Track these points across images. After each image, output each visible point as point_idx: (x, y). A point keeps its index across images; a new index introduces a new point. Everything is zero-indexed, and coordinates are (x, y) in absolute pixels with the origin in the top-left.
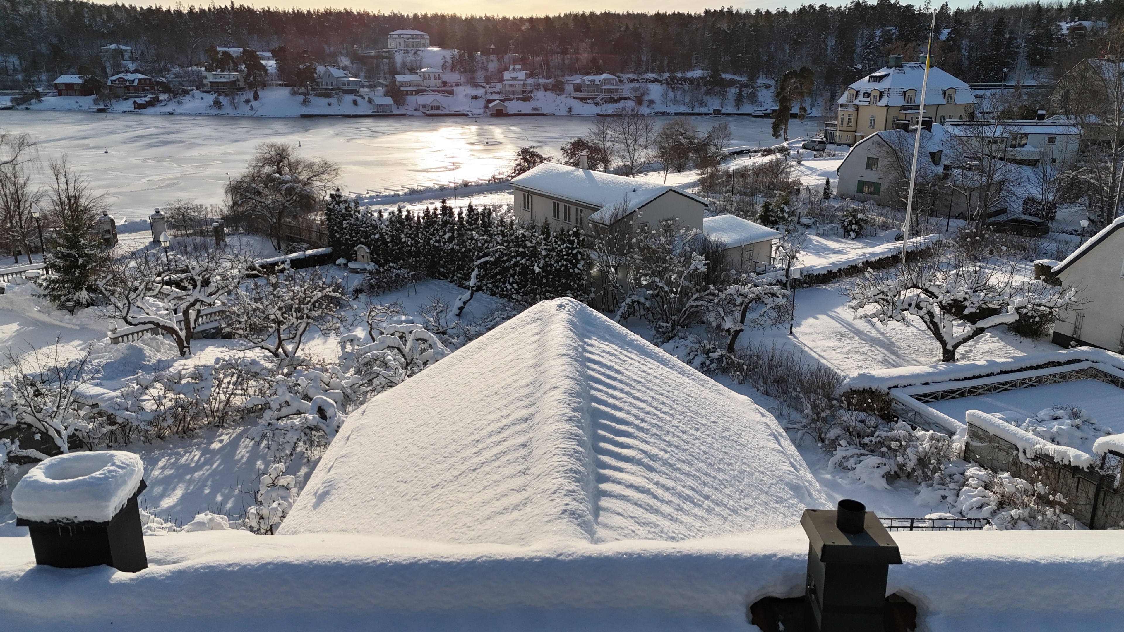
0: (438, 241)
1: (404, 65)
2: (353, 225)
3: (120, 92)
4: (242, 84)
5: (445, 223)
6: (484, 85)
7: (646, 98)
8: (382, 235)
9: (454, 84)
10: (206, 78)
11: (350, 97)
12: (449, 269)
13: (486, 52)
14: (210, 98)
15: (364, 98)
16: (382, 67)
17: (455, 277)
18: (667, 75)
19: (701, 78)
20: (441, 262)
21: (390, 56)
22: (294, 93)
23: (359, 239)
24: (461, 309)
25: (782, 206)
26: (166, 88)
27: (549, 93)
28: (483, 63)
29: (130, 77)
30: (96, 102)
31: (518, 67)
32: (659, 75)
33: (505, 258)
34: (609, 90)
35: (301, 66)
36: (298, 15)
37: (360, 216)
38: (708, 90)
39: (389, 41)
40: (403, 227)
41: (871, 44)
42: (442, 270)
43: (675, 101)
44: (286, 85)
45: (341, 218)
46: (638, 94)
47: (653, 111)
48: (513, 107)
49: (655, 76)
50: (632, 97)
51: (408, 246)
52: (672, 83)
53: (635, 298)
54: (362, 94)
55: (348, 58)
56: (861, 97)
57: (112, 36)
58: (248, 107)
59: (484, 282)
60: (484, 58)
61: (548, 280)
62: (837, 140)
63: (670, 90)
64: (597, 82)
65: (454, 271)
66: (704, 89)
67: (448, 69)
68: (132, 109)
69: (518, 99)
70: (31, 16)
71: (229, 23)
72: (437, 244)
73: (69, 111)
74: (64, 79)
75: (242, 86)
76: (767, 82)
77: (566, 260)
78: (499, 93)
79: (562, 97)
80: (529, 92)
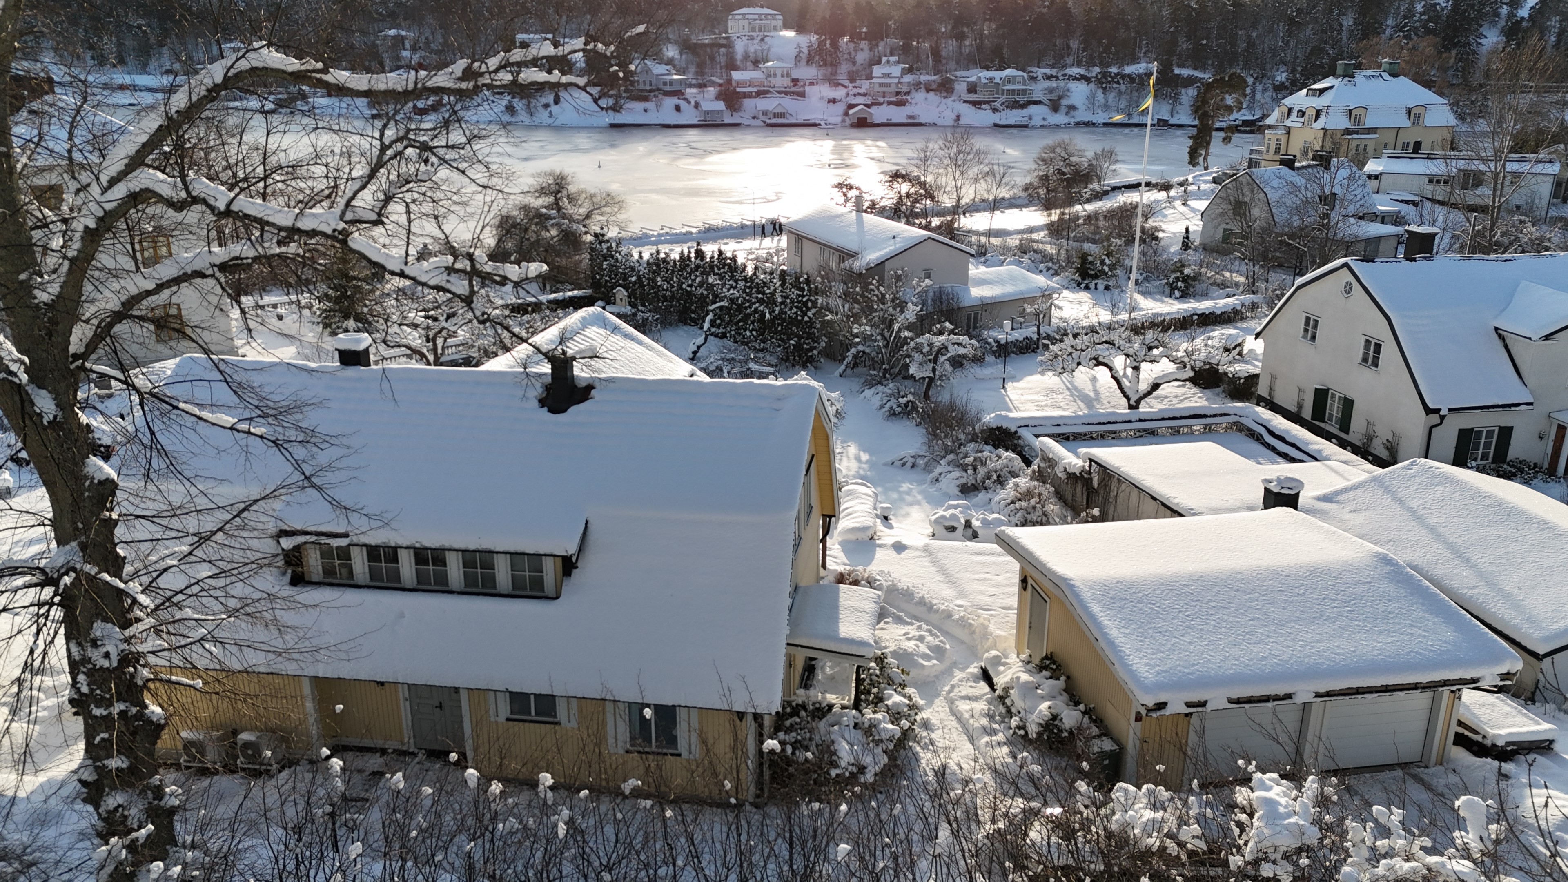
0: (690, 286)
1: (746, 57)
2: (613, 266)
5: (697, 267)
6: (847, 83)
7: (1064, 102)
8: (639, 277)
9: (808, 82)
11: (673, 101)
13: (855, 37)
14: (502, 102)
15: (689, 102)
16: (718, 60)
18: (1097, 70)
19: (1145, 74)
20: (693, 308)
21: (729, 45)
22: (602, 95)
23: (618, 281)
24: (695, 353)
27: (931, 95)
28: (849, 53)
31: (894, 59)
32: (1088, 70)
33: (747, 305)
34: (1013, 90)
37: (620, 257)
39: (730, 24)
40: (660, 270)
43: (1106, 107)
45: (603, 259)
46: (1054, 97)
47: (1073, 121)
48: (879, 114)
49: (1081, 71)
50: (1046, 101)
51: (663, 290)
52: (1104, 82)
54: (687, 96)
55: (675, 47)
56: (1294, 116)
58: (547, 113)
60: (852, 45)
63: (1100, 91)
64: (997, 81)
67: (804, 62)
69: (889, 103)
72: (689, 289)
78: (865, 95)
79: (949, 101)
80: (906, 94)
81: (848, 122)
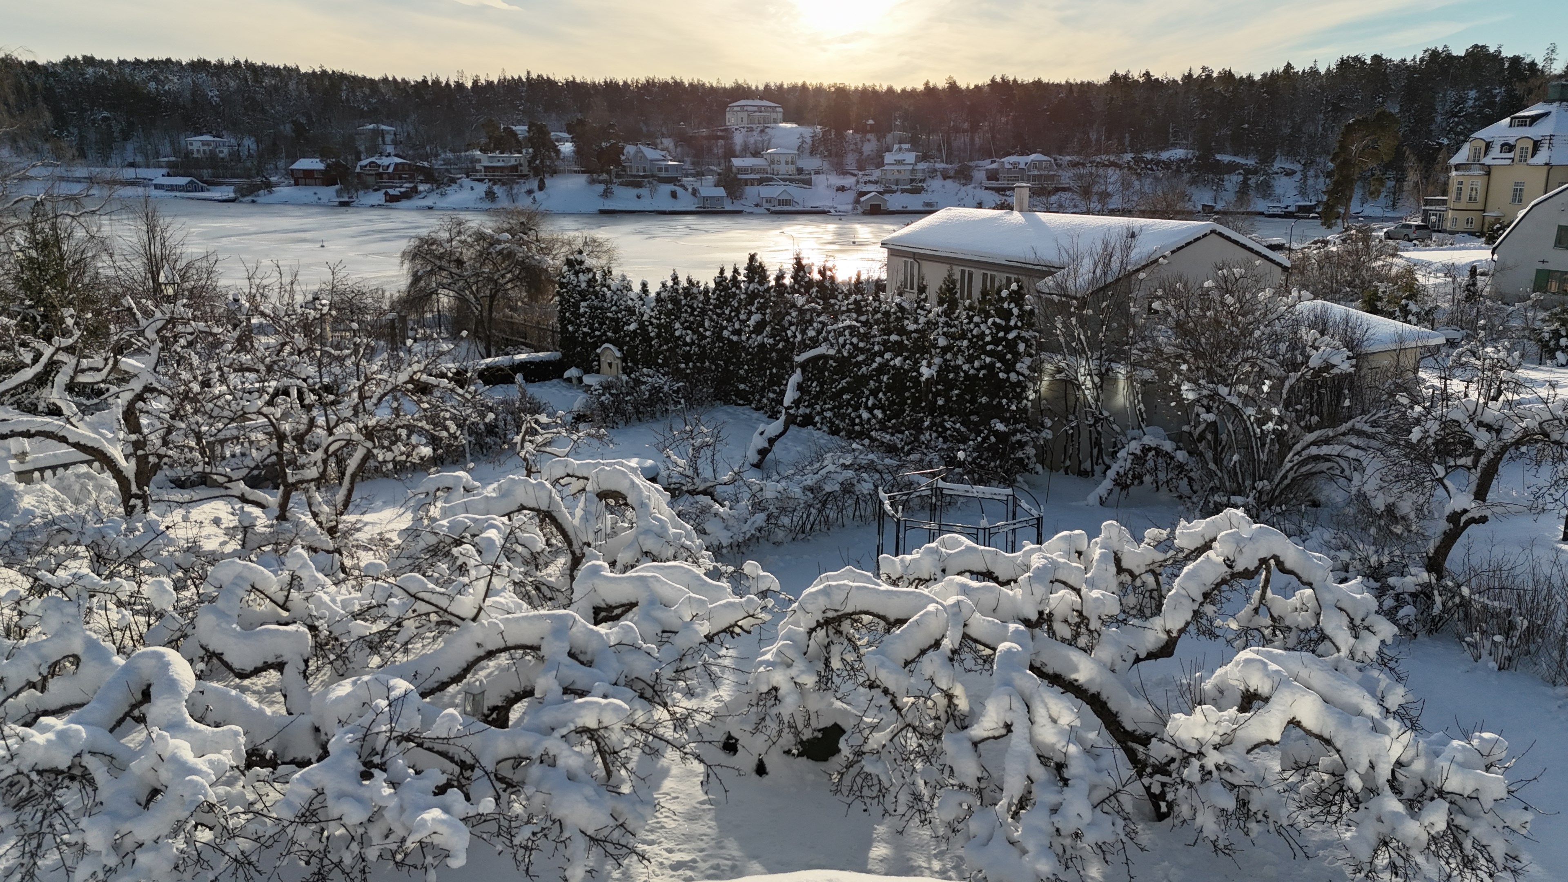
0: (738, 332)
1: (745, 146)
2: (597, 308)
3: (371, 180)
4: (525, 169)
5: (752, 296)
6: (856, 172)
7: (1096, 189)
8: (642, 325)
9: (812, 172)
10: (479, 161)
11: (669, 188)
12: (754, 386)
13: (862, 130)
14: (481, 189)
15: (686, 189)
16: (715, 150)
17: (765, 400)
18: (1129, 156)
19: (1182, 160)
20: (741, 372)
21: (727, 135)
22: (592, 182)
23: (604, 334)
24: (763, 452)
25: (1404, 302)
26: (430, 176)
27: (949, 182)
28: (856, 144)
29: (385, 161)
30: (339, 193)
31: (906, 147)
32: (1118, 157)
33: (861, 358)
35: (604, 144)
36: (611, 89)
37: (609, 293)
38: (1193, 178)
39: (728, 116)
40: (679, 309)
41: (1461, 110)
42: (742, 386)
44: (583, 172)
45: (578, 297)
48: (894, 201)
49: (1111, 158)
51: (686, 344)
52: (1137, 168)
53: (1149, 440)
54: (685, 183)
55: (670, 139)
56: (1495, 151)
57: (373, 115)
58: (530, 199)
59: (818, 408)
60: (858, 136)
61: (948, 399)
62: (1448, 226)
63: (1134, 177)
64: (1022, 166)
65: (763, 388)
66: (1187, 176)
67: (807, 152)
68: (382, 202)
69: (903, 191)
70: (275, 88)
71: (521, 98)
72: (735, 338)
73: (306, 204)
74: (304, 164)
75: (524, 173)
76: (1288, 166)
77: (990, 354)
78: (876, 182)
79: (969, 187)
80: (921, 181)
81: (860, 210)
